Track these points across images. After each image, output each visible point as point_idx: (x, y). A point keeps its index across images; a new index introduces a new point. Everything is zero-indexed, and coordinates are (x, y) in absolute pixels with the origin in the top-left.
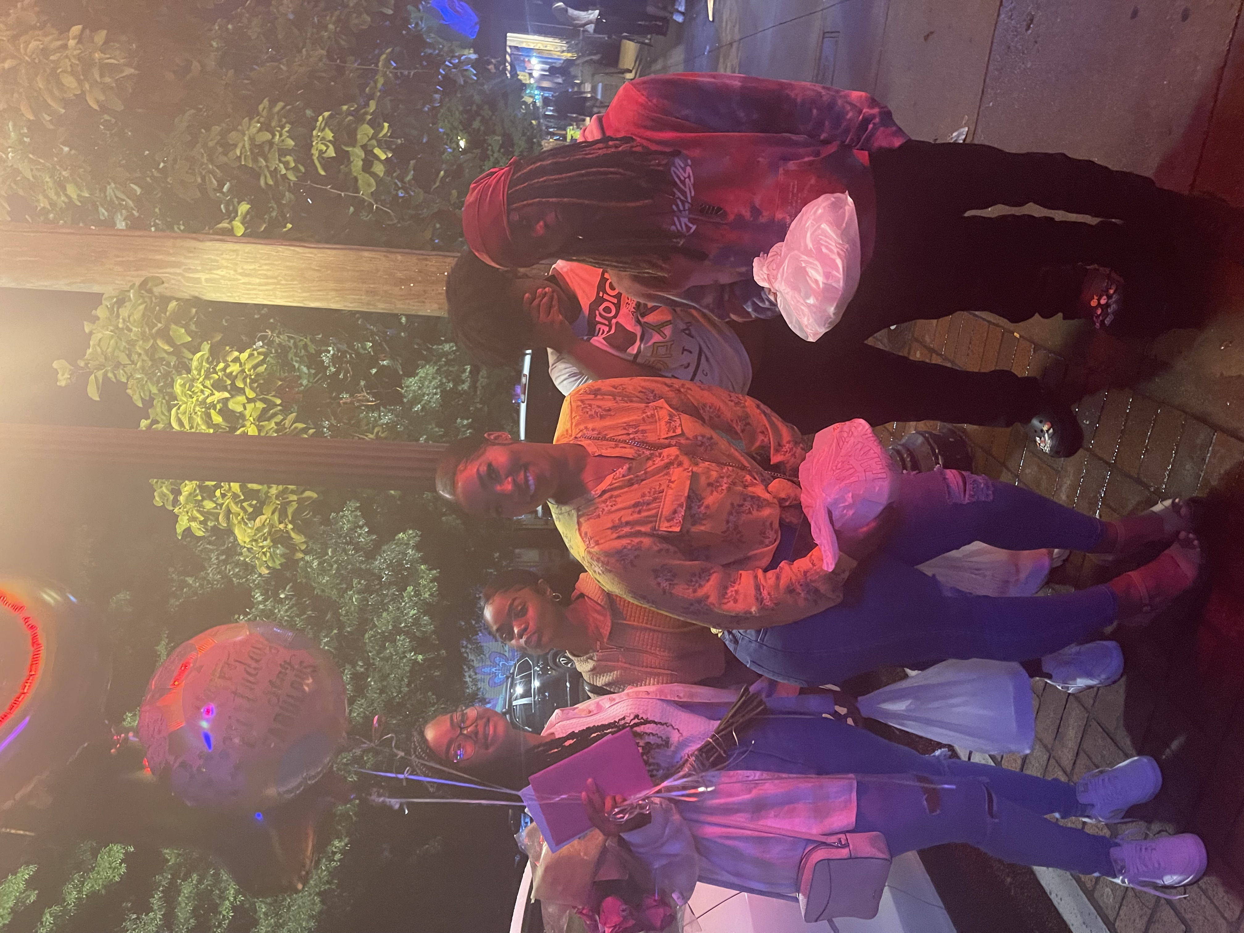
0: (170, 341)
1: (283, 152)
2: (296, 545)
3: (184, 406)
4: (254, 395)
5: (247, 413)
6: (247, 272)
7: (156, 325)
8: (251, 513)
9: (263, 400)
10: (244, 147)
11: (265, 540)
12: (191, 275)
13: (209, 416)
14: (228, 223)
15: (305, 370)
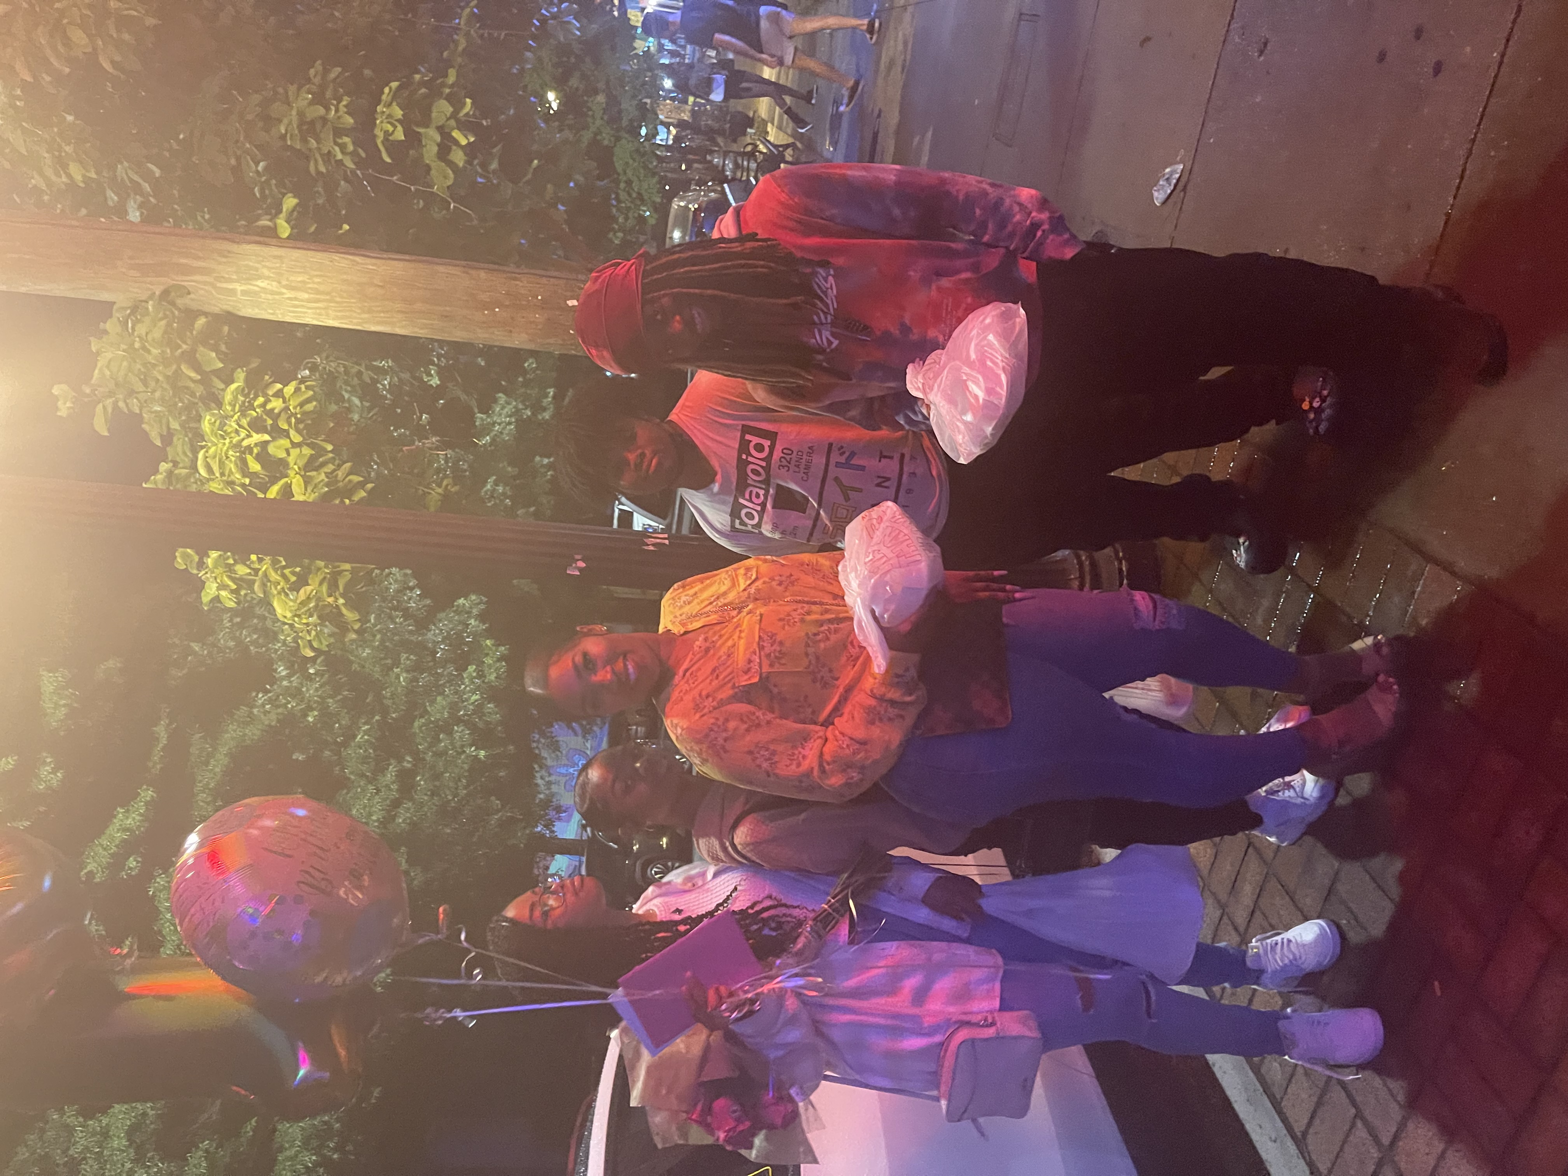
0: (197, 367)
1: (338, 132)
2: (348, 623)
3: (213, 449)
4: (301, 439)
5: (291, 460)
6: (293, 284)
7: (180, 347)
8: (294, 582)
9: (311, 446)
10: (290, 123)
11: (311, 616)
12: (225, 285)
13: (244, 462)
14: (270, 220)
15: (356, 401)
